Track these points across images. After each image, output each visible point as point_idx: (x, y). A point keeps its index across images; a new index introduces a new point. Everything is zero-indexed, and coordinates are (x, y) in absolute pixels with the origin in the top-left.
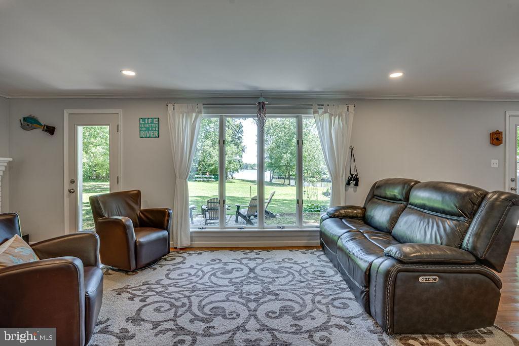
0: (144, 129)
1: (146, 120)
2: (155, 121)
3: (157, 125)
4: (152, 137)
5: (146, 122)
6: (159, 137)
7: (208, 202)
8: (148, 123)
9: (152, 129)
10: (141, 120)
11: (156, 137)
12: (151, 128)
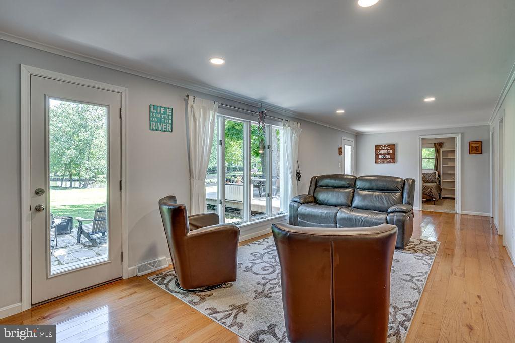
0: (156, 119)
1: (159, 109)
2: (169, 112)
3: (170, 117)
4: (164, 131)
5: (159, 112)
6: (172, 131)
7: (97, 211)
8: (160, 113)
9: (165, 120)
10: (152, 107)
11: (170, 131)
12: (163, 119)
